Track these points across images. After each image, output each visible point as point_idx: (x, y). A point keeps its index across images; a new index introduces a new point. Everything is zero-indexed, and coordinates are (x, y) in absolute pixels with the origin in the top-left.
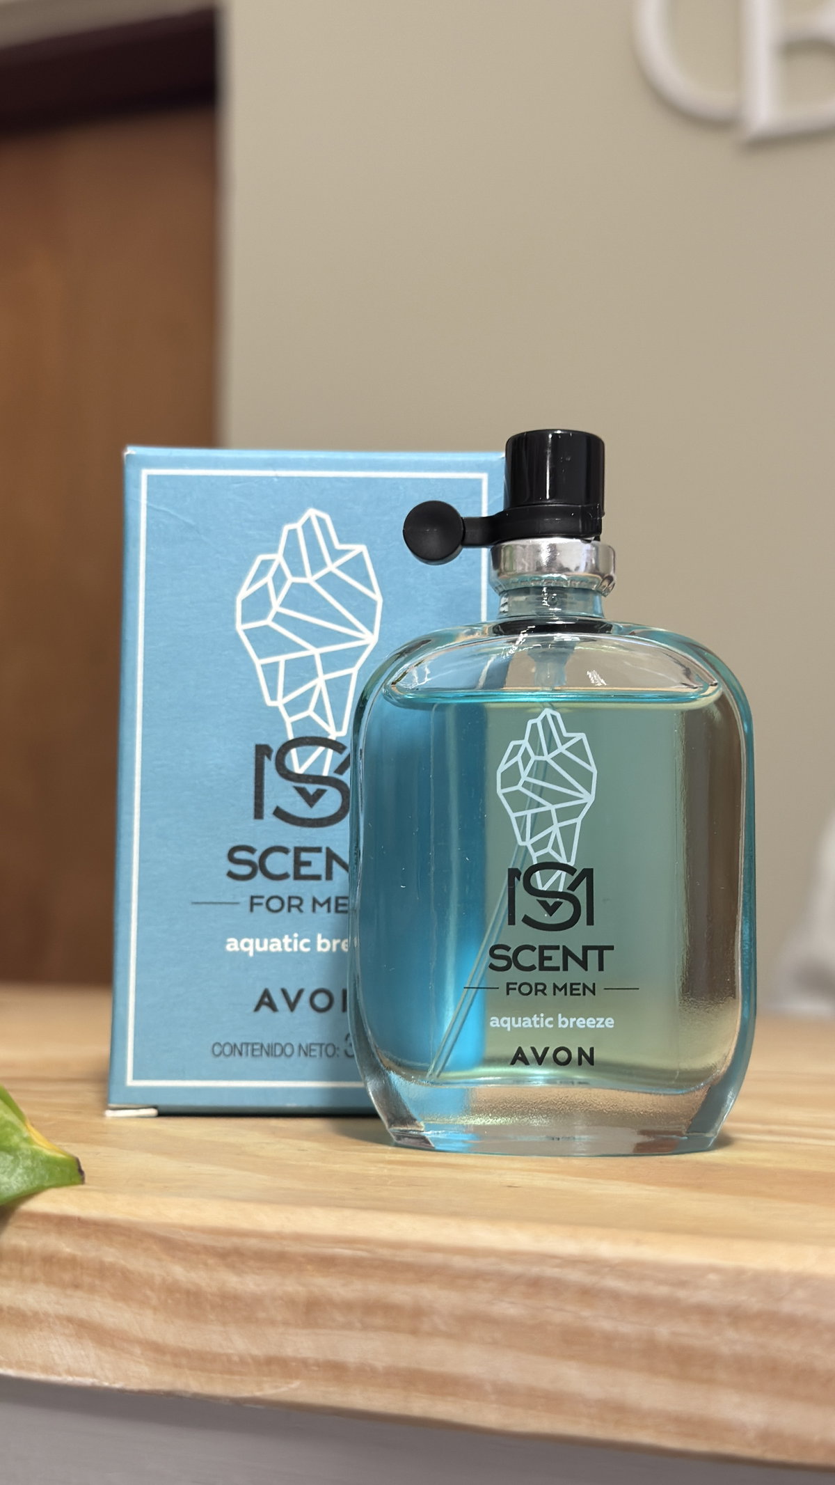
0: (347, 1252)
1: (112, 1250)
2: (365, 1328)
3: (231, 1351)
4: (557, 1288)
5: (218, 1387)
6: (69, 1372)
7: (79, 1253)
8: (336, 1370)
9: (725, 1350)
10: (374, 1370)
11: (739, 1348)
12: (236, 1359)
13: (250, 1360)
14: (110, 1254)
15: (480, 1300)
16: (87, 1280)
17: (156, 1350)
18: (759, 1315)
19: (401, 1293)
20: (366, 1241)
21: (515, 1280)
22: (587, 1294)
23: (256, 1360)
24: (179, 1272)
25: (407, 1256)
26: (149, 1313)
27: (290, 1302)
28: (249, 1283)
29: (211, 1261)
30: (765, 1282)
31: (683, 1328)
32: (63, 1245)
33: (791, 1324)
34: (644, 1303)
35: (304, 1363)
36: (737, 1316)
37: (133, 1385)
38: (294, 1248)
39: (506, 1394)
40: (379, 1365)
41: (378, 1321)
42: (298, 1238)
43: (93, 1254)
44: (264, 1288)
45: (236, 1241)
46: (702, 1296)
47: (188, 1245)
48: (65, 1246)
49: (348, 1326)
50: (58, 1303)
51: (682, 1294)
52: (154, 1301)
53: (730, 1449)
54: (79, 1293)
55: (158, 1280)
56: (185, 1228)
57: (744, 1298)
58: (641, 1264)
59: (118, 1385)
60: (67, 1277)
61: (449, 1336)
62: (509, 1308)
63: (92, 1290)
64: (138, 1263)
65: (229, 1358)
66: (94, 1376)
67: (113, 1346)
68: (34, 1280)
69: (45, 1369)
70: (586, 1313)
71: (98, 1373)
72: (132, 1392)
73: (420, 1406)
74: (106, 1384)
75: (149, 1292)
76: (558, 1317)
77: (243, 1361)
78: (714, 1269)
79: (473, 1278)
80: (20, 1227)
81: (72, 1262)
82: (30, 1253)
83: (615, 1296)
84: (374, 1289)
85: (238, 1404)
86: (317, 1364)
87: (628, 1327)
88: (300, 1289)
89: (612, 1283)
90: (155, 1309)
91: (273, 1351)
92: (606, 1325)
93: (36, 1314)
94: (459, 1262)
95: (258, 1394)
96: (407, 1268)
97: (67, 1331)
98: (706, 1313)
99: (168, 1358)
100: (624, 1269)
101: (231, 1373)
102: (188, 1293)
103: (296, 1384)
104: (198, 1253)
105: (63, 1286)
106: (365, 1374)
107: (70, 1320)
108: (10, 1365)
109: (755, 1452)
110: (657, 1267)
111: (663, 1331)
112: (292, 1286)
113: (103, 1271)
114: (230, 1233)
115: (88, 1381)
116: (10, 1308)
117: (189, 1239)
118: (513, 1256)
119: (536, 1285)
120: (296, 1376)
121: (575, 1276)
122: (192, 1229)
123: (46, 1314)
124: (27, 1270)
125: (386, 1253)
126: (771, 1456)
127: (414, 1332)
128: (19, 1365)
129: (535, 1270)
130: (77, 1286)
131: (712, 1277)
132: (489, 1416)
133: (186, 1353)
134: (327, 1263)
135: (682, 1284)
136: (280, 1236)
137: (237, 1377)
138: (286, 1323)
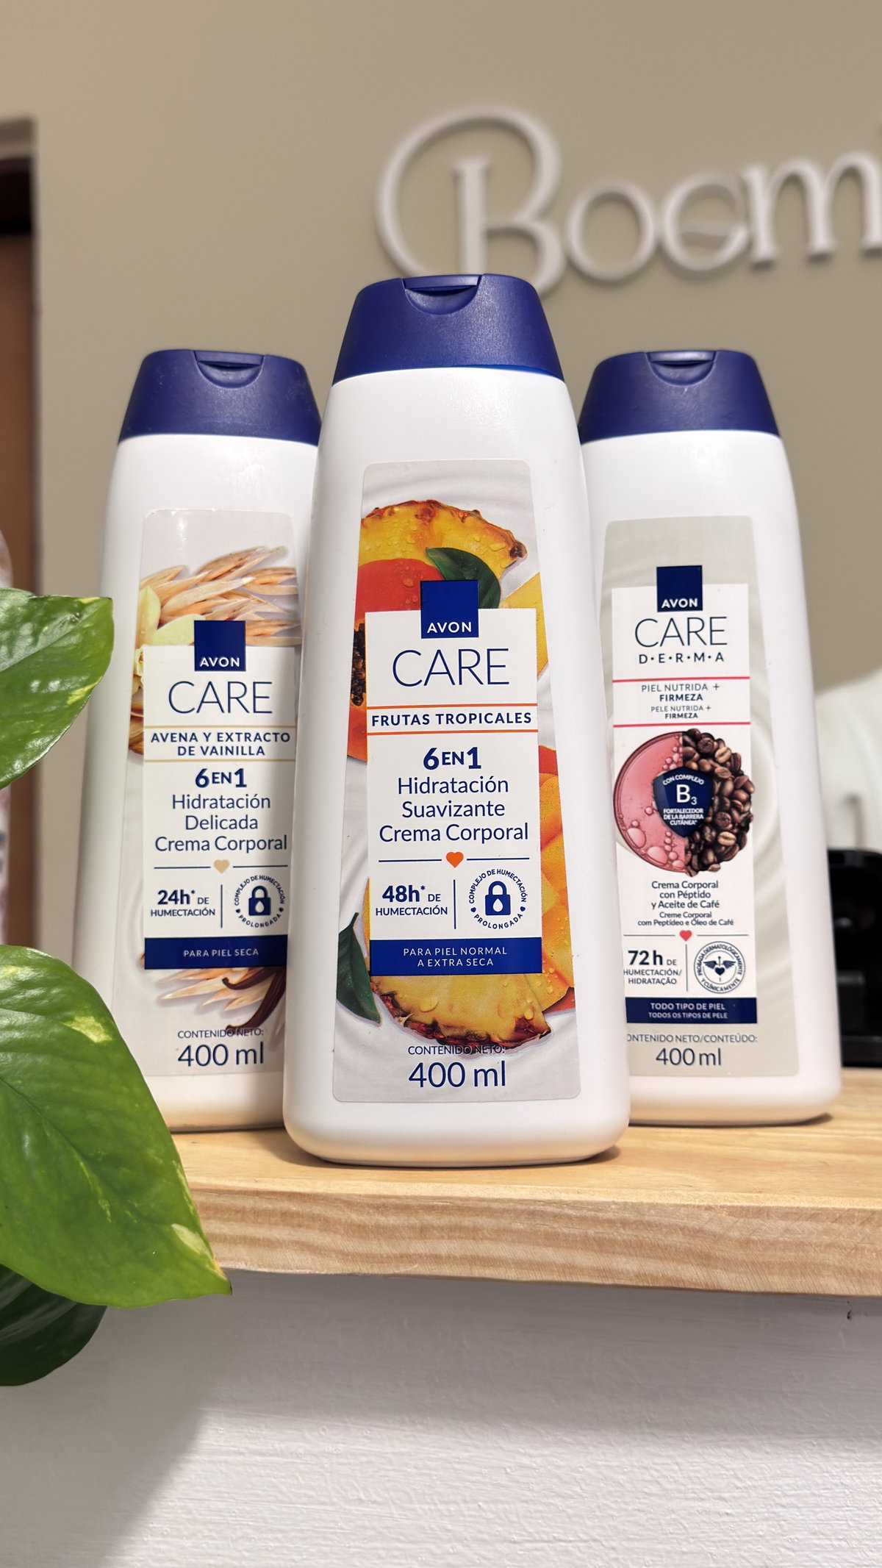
0: (441, 1204)
1: (318, 1208)
2: (449, 1238)
3: (382, 1253)
4: (542, 1215)
5: (376, 1270)
6: (298, 1269)
7: (300, 1210)
8: (436, 1258)
9: (619, 1238)
10: (455, 1257)
11: (625, 1237)
12: (385, 1256)
13: (392, 1256)
14: (317, 1210)
15: (504, 1222)
16: (306, 1223)
17: (344, 1255)
18: (635, 1222)
19: (468, 1221)
20: (449, 1198)
21: (523, 1212)
22: (556, 1217)
23: (395, 1256)
24: (354, 1217)
25: (470, 1204)
26: (339, 1237)
27: (412, 1228)
28: (391, 1220)
29: (371, 1211)
30: (636, 1208)
31: (601, 1230)
32: (291, 1206)
33: (649, 1225)
34: (583, 1219)
35: (420, 1256)
36: (624, 1223)
37: (332, 1272)
38: (414, 1203)
39: (519, 1264)
40: (457, 1255)
41: (457, 1234)
42: (414, 1198)
43: (308, 1210)
44: (398, 1222)
45: (383, 1200)
46: (610, 1215)
47: (358, 1203)
48: (294, 1207)
49: (443, 1238)
50: (290, 1234)
51: (600, 1215)
52: (342, 1232)
53: (622, 1282)
54: (301, 1229)
55: (343, 1221)
56: (356, 1195)
57: (627, 1215)
58: (581, 1203)
59: (323, 1273)
60: (296, 1221)
61: (490, 1239)
62: (518, 1225)
63: (308, 1227)
64: (332, 1213)
65: (382, 1256)
66: (311, 1268)
67: (320, 1253)
68: (276, 1224)
69: (284, 1267)
70: (556, 1225)
71: (313, 1267)
72: (331, 1275)
73: (477, 1272)
74: (317, 1272)
75: (339, 1227)
76: (542, 1228)
77: (388, 1257)
78: (614, 1203)
79: (503, 1212)
80: (268, 1199)
81: (297, 1214)
82: (274, 1211)
83: (570, 1217)
84: (455, 1219)
85: (386, 1277)
86: (426, 1256)
87: (576, 1231)
88: (417, 1222)
89: (568, 1211)
90: (342, 1235)
91: (404, 1251)
92: (566, 1231)
93: (278, 1241)
94: (494, 1205)
95: (397, 1272)
96: (469, 1209)
97: (295, 1248)
98: (611, 1222)
99: (350, 1257)
100: (573, 1205)
101: (383, 1263)
102: (360, 1226)
103: (416, 1266)
104: (364, 1207)
105: (293, 1227)
106: (450, 1259)
107: (297, 1243)
108: (265, 1268)
109: (634, 1283)
110: (588, 1203)
111: (591, 1232)
112: (413, 1221)
113: (314, 1218)
114: (380, 1197)
115: (308, 1271)
116: (263, 1239)
117: (359, 1201)
118: (521, 1201)
119: (532, 1214)
120: (416, 1263)
121: (550, 1209)
122: (360, 1196)
123: (284, 1241)
124: (273, 1220)
125: (459, 1203)
126: (640, 1284)
127: (474, 1239)
128: (270, 1266)
129: (532, 1207)
130: (300, 1226)
131: (613, 1206)
132: (512, 1275)
133: (360, 1255)
134: (430, 1209)
135: (600, 1210)
136: (407, 1197)
137: (386, 1264)
138: (410, 1238)
